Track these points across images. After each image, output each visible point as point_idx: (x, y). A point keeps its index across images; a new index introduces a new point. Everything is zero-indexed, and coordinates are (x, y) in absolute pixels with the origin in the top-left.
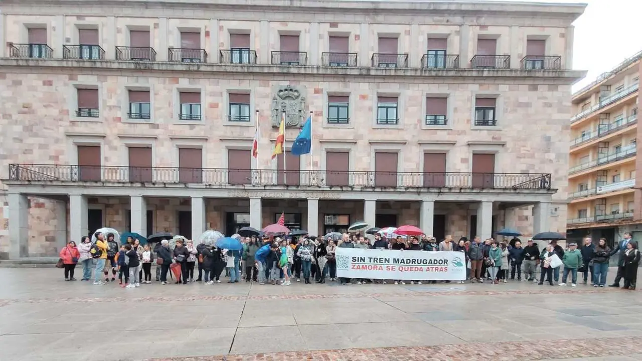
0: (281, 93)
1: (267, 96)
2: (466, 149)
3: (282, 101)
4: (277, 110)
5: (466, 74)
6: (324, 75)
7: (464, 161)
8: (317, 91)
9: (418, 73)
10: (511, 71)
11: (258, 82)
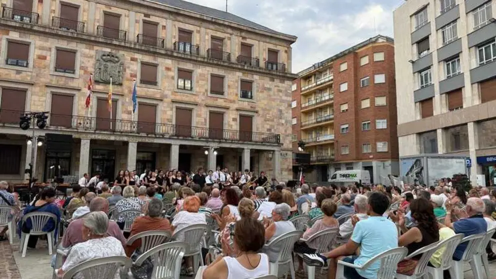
0: (104, 57)
1: (91, 57)
2: (235, 112)
3: (104, 63)
4: (100, 69)
5: (234, 66)
6: (138, 50)
7: (234, 120)
8: (133, 59)
9: (206, 60)
10: (260, 68)
11: (85, 45)
